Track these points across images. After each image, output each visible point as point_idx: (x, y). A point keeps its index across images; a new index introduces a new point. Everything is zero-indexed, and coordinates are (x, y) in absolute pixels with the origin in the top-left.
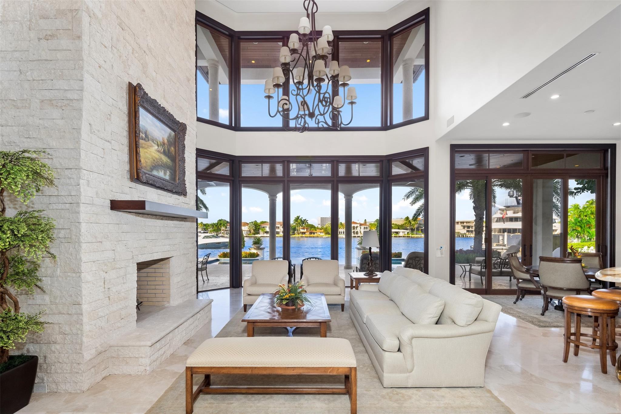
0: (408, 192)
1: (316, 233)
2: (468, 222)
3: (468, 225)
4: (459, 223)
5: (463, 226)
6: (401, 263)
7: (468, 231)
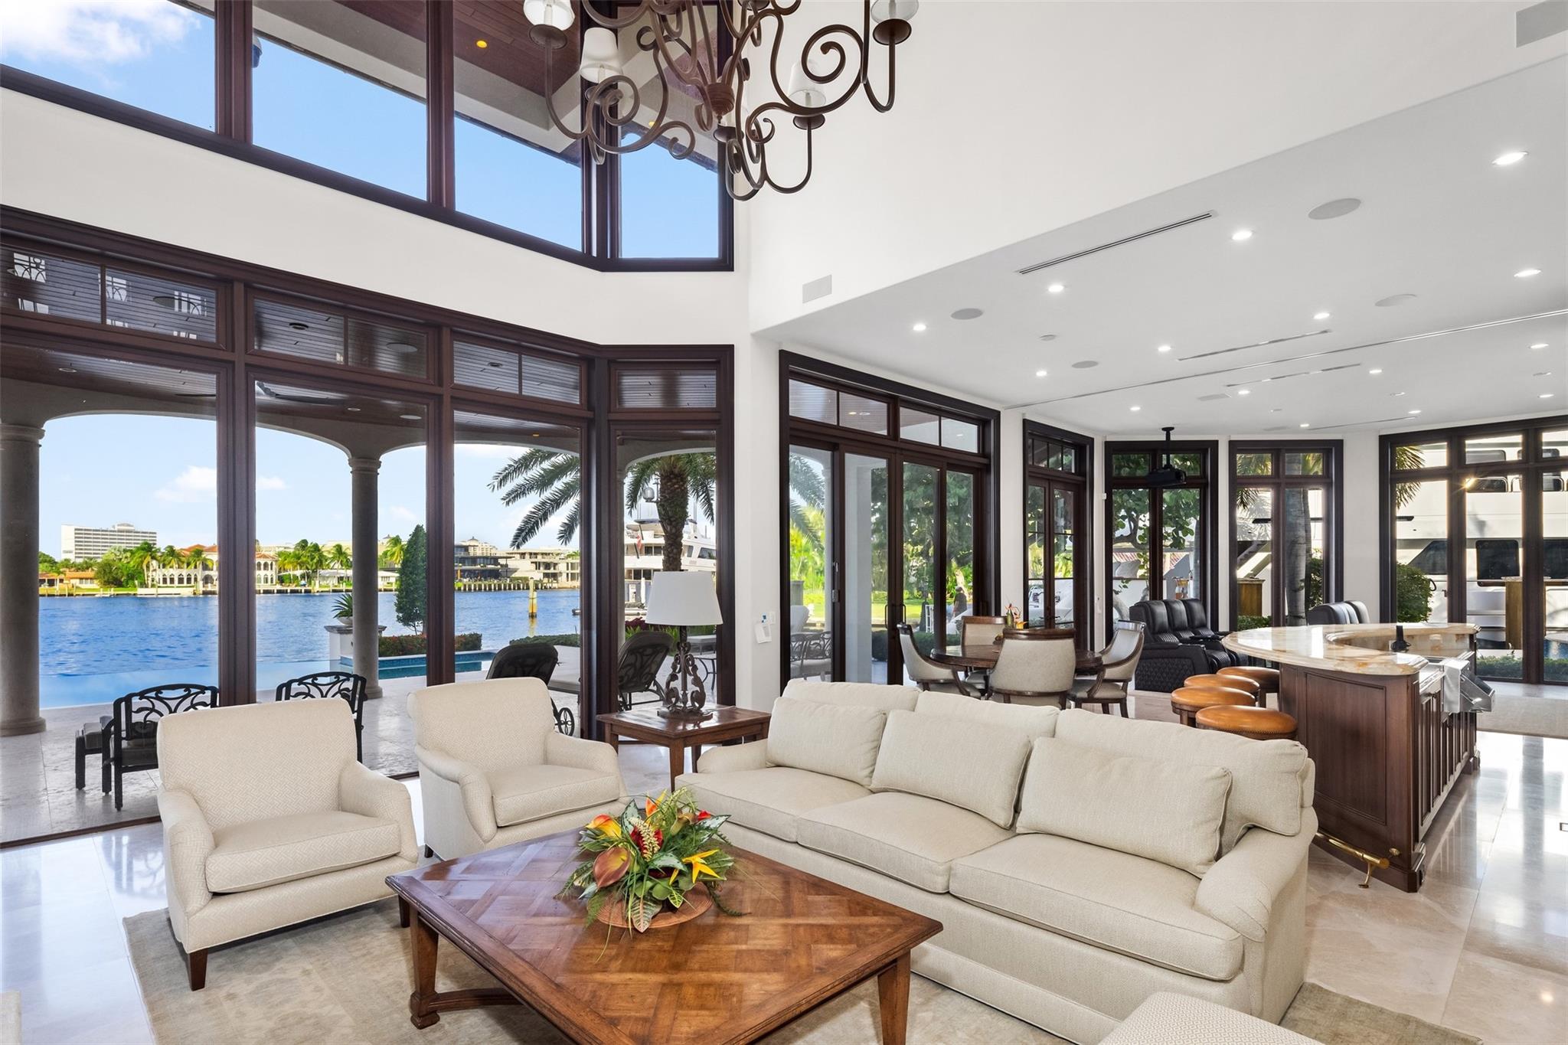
0: (503, 468)
1: (61, 581)
2: (546, 554)
3: (547, 560)
4: (527, 556)
5: (536, 563)
6: (477, 667)
7: (546, 575)
